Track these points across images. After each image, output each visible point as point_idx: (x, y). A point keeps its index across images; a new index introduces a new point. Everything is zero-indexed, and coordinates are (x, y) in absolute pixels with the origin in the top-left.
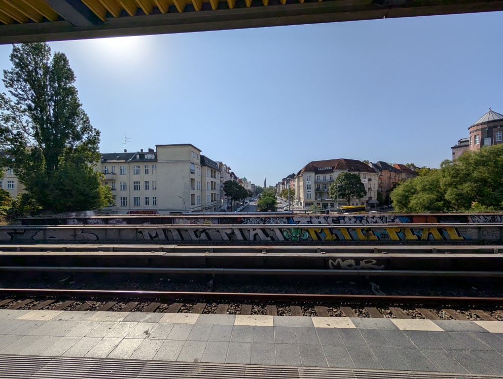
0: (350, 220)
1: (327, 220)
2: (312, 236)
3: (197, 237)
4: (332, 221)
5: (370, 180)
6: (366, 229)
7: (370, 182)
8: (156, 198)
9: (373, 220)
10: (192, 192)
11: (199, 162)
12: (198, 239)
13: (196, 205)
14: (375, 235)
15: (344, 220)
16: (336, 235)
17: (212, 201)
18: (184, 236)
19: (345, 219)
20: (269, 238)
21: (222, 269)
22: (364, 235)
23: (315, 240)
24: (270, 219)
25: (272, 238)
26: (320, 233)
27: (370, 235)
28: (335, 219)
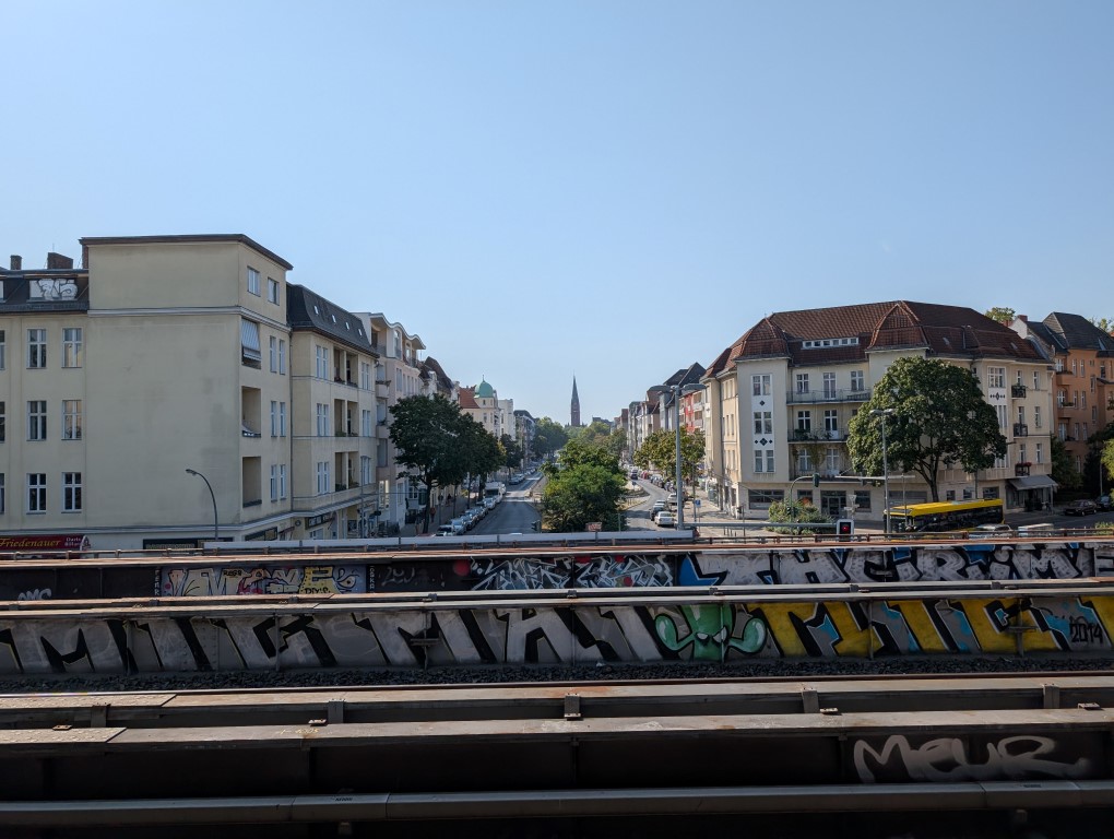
0: (941, 562)
1: (842, 567)
2: (780, 636)
3: (270, 652)
4: (867, 572)
5: (1018, 391)
6: (1006, 606)
7: (1020, 401)
8: (78, 476)
9: (1036, 564)
10: (249, 448)
11: (279, 312)
12: (272, 661)
13: (266, 507)
14: (1045, 628)
15: (914, 563)
16: (882, 629)
17: (339, 487)
18: (209, 652)
19: (920, 560)
20: (594, 652)
21: (383, 799)
22: (1001, 628)
23: (793, 657)
24: (597, 565)
25: (607, 650)
26: (815, 623)
27: (1027, 627)
28: (876, 560)
